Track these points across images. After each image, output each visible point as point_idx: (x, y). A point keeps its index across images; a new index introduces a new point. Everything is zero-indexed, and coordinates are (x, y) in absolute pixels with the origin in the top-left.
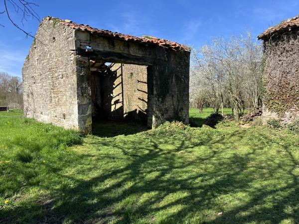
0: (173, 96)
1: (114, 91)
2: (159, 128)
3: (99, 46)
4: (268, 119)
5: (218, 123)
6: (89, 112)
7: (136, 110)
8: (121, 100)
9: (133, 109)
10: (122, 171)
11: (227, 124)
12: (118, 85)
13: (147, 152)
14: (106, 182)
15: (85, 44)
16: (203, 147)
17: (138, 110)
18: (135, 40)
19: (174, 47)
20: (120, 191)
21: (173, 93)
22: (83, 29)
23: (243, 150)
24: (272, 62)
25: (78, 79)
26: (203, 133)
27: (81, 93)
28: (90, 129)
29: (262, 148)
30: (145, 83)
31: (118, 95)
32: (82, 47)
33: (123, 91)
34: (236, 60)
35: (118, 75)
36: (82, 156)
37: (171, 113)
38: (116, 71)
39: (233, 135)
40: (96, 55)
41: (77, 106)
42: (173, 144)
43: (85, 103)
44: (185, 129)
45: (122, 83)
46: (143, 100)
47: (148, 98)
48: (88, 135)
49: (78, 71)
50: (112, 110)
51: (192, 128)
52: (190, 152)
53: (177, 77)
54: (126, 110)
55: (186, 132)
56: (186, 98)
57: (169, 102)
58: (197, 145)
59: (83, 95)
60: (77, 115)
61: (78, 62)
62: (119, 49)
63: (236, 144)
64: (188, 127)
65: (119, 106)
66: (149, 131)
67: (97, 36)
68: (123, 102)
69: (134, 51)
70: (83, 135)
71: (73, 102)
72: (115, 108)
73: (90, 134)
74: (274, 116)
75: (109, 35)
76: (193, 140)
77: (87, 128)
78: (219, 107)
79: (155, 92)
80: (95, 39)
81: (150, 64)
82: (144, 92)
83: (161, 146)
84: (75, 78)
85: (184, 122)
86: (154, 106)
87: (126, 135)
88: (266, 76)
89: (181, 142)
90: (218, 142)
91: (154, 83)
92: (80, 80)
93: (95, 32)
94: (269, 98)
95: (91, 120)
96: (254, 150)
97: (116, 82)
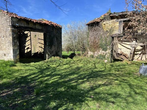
0: (55, 46)
1: (26, 43)
2: (49, 59)
3: (22, 24)
4: (90, 55)
5: (74, 57)
6: (18, 53)
7: (38, 52)
8: (30, 48)
9: (37, 51)
10: (37, 73)
11: (77, 57)
12: (29, 40)
13: (45, 68)
14: (32, 76)
15: (16, 23)
16: (67, 65)
17: (39, 52)
18: (38, 22)
19: (55, 25)
20: (37, 78)
21: (55, 45)
22: (15, 16)
23: (80, 65)
24: (91, 34)
25: (13, 38)
26: (67, 61)
27: (14, 45)
28: (18, 60)
29: (87, 65)
30: (42, 40)
31: (29, 45)
32: (14, 24)
33: (31, 43)
34: (81, 31)
35: (28, 36)
36: (19, 70)
37: (54, 53)
38: (27, 34)
39: (78, 60)
40: (21, 28)
41: (12, 50)
42: (56, 65)
43: (16, 49)
44: (60, 59)
45: (31, 39)
46: (41, 47)
47: (44, 47)
48: (18, 63)
49: (13, 35)
50: (26, 52)
51: (63, 59)
52: (62, 67)
53: (56, 38)
54: (33, 52)
55: (60, 60)
56: (61, 47)
57: (54, 49)
58: (65, 65)
59: (15, 45)
60: (12, 54)
61: (13, 31)
62: (31, 25)
63: (78, 64)
64: (62, 59)
65: (29, 50)
66: (45, 61)
67: (21, 20)
68: (31, 48)
69: (37, 27)
70: (16, 63)
71: (10, 48)
72: (27, 51)
73: (18, 62)
74: (92, 53)
75: (27, 20)
76: (63, 63)
77: (17, 60)
78: (75, 50)
79: (47, 44)
80: (20, 21)
81: (45, 32)
82: (42, 44)
83: (51, 66)
84: (11, 38)
85: (60, 56)
86: (47, 50)
87: (35, 63)
88: (89, 39)
89: (59, 64)
90: (72, 63)
91: (47, 40)
92: (14, 39)
93: (21, 19)
94: (90, 47)
95: (19, 56)
96: (84, 65)
97: (28, 39)
